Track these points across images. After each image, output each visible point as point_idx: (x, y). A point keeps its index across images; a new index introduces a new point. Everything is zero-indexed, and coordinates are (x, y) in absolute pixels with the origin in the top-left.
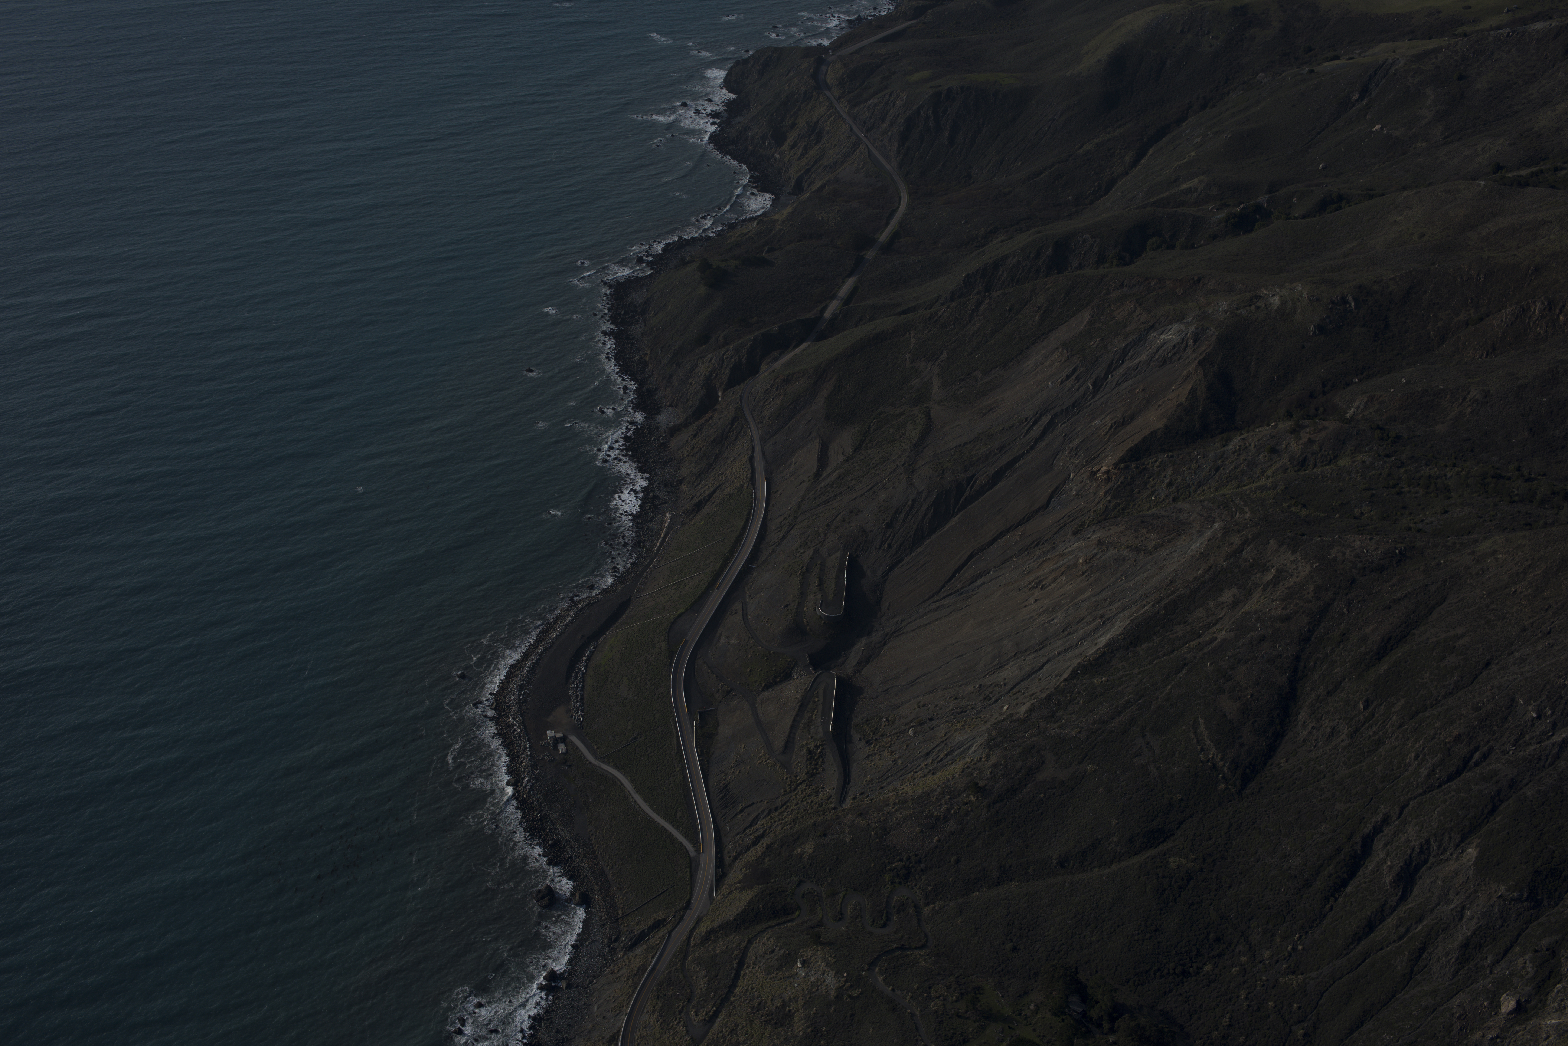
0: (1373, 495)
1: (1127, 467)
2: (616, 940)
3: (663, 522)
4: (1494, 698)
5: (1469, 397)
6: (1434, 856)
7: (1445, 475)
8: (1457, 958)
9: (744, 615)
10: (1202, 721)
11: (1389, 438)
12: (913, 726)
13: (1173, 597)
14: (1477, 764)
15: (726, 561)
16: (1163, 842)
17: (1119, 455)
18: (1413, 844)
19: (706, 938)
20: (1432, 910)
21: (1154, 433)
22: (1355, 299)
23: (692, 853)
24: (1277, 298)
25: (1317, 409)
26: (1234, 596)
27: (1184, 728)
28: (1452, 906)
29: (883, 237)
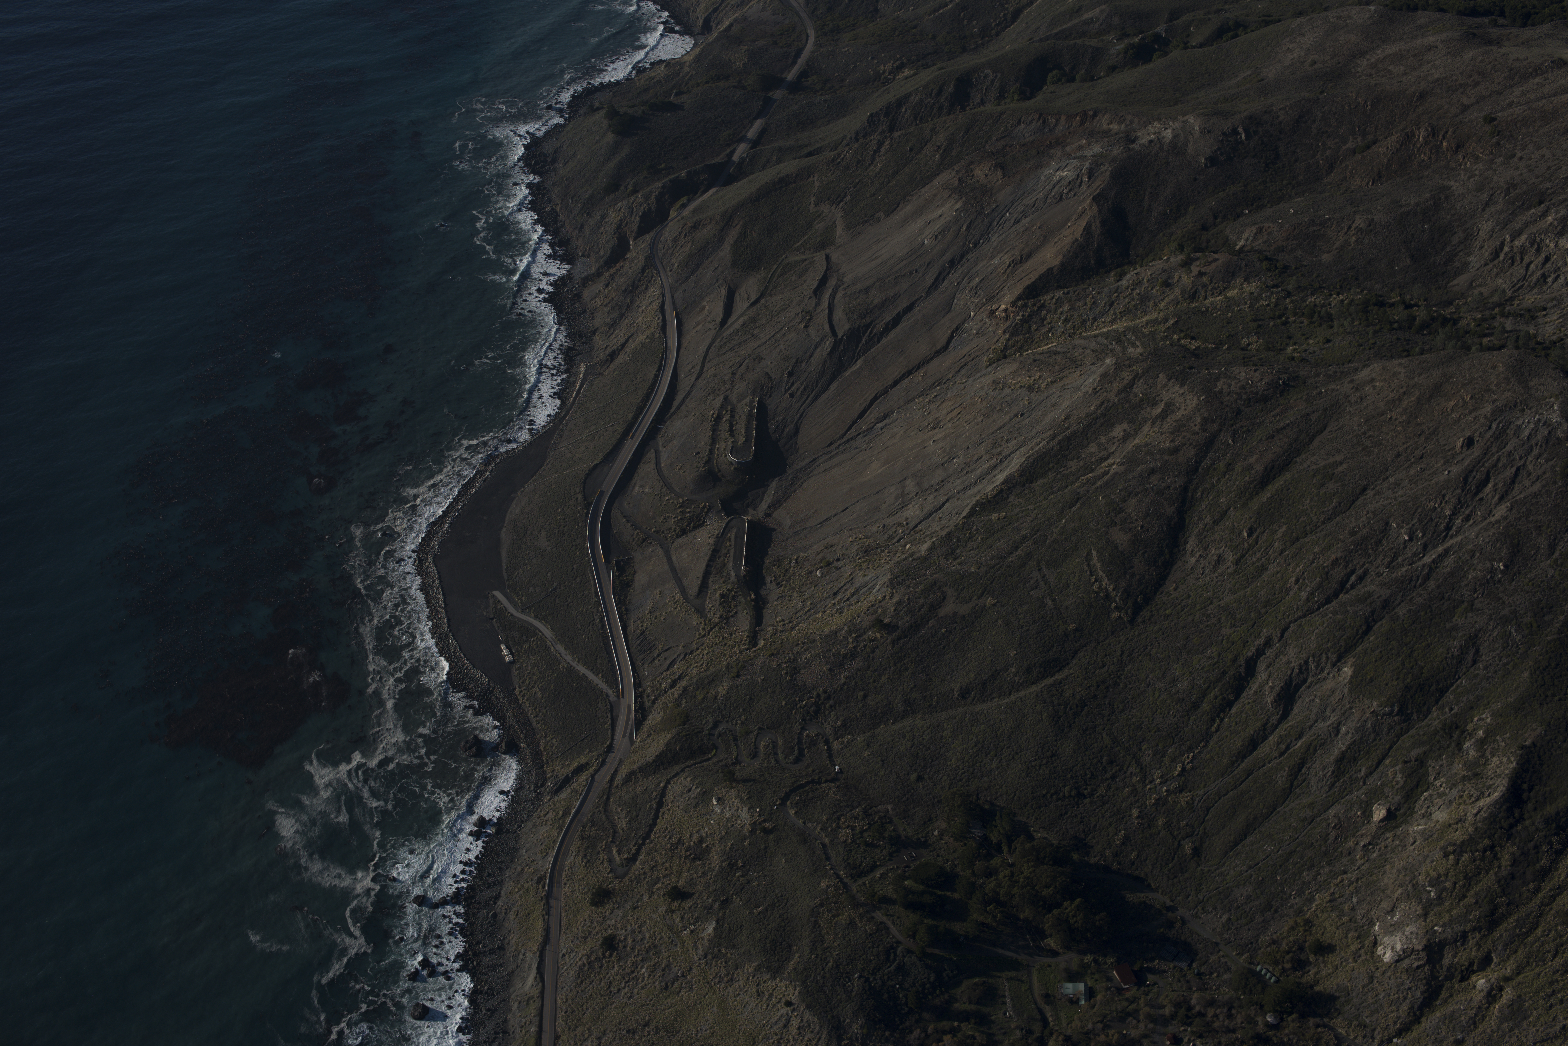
0: (1259, 326)
1: (1025, 306)
2: (542, 785)
3: (578, 373)
4: (1369, 523)
5: (1354, 226)
6: (1313, 676)
7: (1330, 304)
8: (1333, 772)
9: (658, 464)
10: (1094, 553)
11: (1277, 268)
12: (821, 567)
13: (1067, 433)
14: (1353, 587)
15: (640, 411)
16: (1059, 671)
17: (1016, 293)
18: (1292, 665)
19: (627, 780)
20: (1311, 727)
21: (1050, 270)
22: (1245, 130)
23: (613, 698)
24: (1169, 131)
25: (1208, 241)
26: (1125, 430)
27: (1077, 560)
28: (1329, 723)
29: (791, 75)
